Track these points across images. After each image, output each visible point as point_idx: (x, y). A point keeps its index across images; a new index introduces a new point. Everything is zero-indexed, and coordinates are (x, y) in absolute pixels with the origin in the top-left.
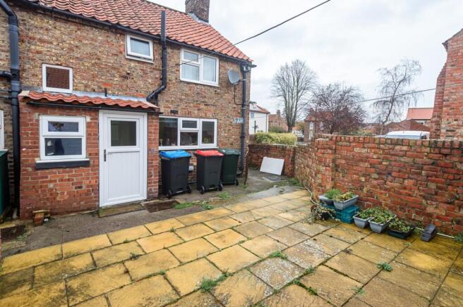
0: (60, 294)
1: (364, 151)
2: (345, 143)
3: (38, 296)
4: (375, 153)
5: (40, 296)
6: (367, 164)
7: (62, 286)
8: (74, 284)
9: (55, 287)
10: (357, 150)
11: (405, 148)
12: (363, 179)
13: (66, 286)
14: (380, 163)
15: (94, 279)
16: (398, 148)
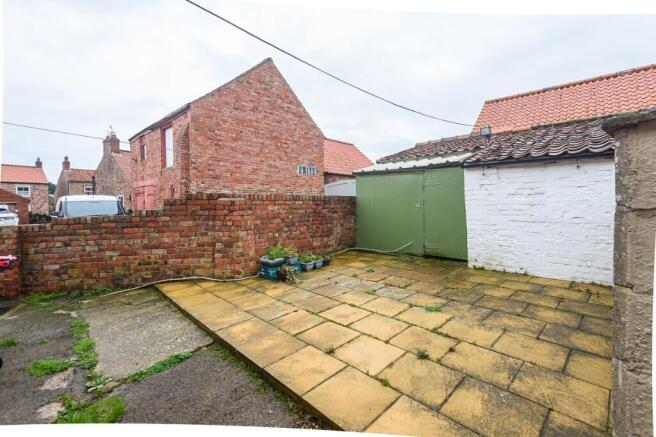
0: (524, 377)
1: (276, 208)
2: (259, 202)
3: (546, 392)
4: (284, 209)
5: (544, 391)
6: (279, 220)
7: (516, 385)
8: (502, 378)
9: (523, 388)
10: (270, 208)
11: (301, 202)
12: (277, 235)
13: (512, 381)
14: (288, 217)
15: (482, 367)
16: (297, 202)
